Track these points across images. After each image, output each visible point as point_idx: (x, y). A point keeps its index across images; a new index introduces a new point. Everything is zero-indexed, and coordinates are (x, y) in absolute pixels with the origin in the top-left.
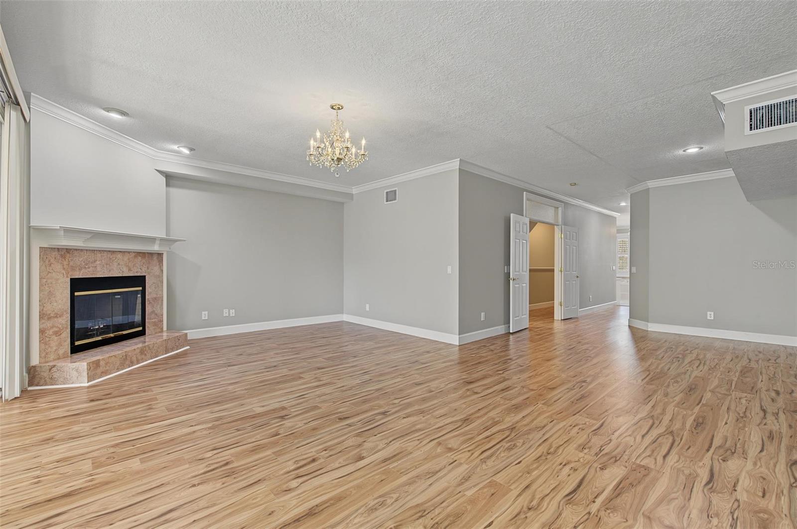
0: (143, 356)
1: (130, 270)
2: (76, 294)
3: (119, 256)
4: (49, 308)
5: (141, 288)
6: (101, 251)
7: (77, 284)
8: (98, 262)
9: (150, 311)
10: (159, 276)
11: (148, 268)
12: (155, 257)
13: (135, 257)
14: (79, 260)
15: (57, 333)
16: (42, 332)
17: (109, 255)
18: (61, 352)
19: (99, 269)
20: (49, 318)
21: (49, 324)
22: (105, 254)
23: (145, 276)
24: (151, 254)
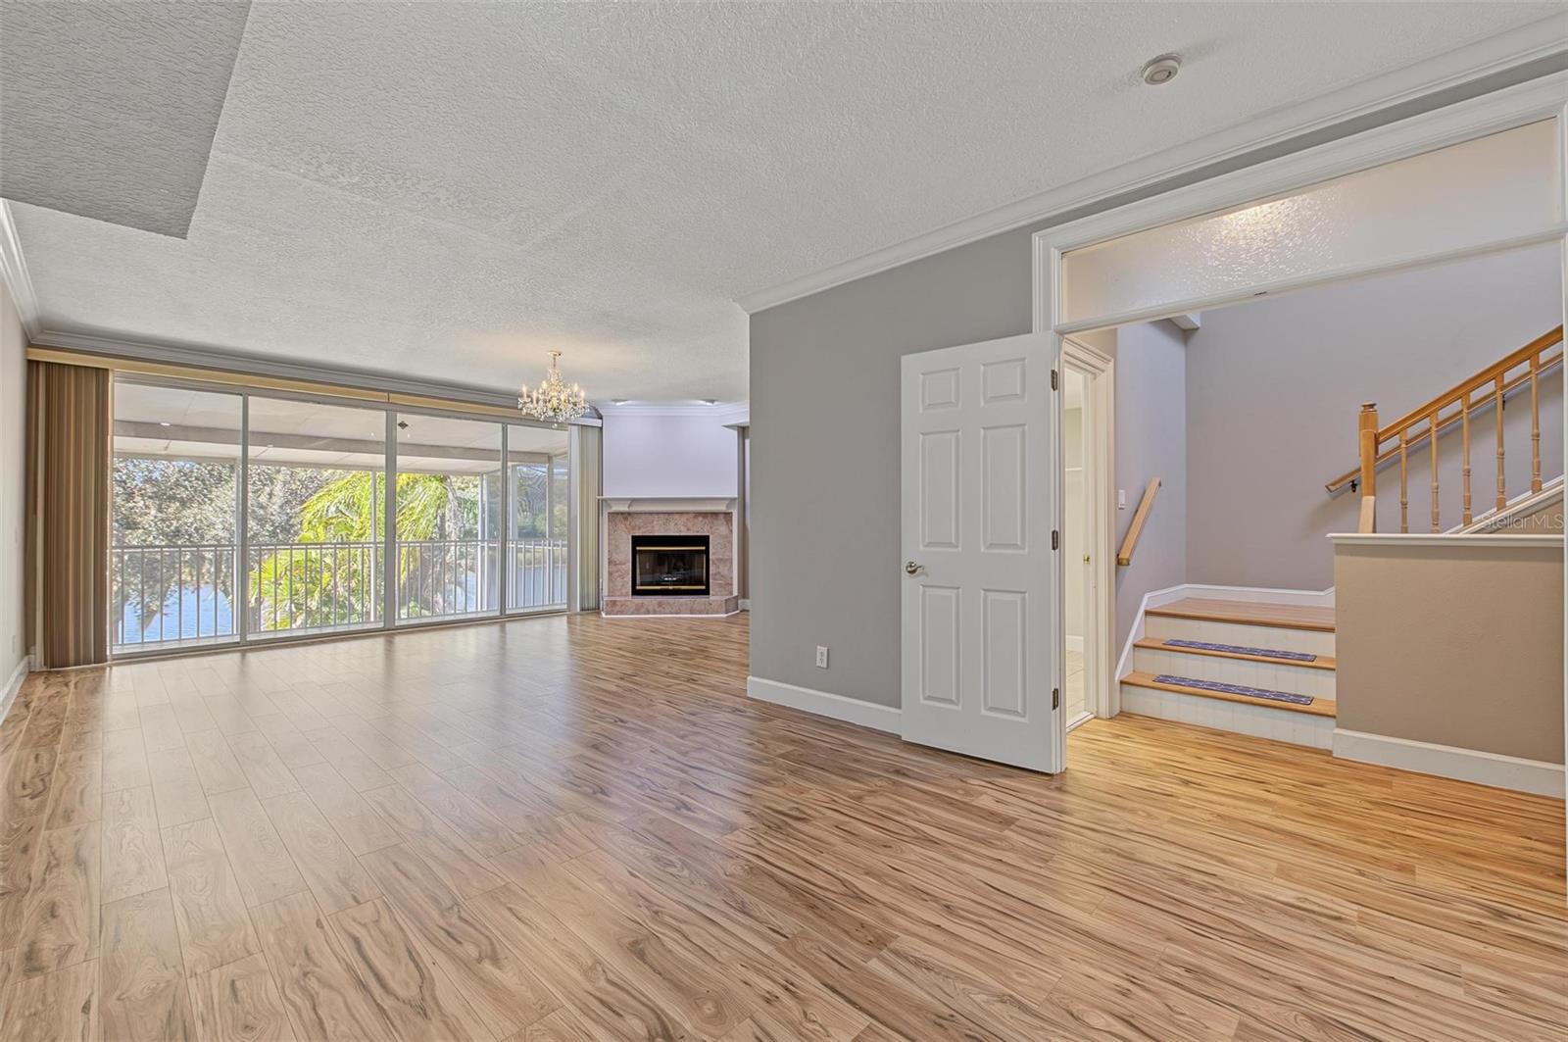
0: (661, 609)
1: (688, 530)
2: (638, 548)
3: (677, 516)
4: (615, 557)
5: (704, 548)
6: (658, 513)
7: (637, 541)
8: (655, 523)
9: (715, 572)
10: (727, 537)
11: (711, 528)
12: (721, 517)
13: (695, 517)
14: (638, 521)
15: (622, 577)
16: (610, 574)
17: (666, 516)
18: (624, 591)
19: (656, 528)
20: (616, 564)
21: (615, 569)
22: (662, 516)
23: (708, 537)
24: (715, 514)
